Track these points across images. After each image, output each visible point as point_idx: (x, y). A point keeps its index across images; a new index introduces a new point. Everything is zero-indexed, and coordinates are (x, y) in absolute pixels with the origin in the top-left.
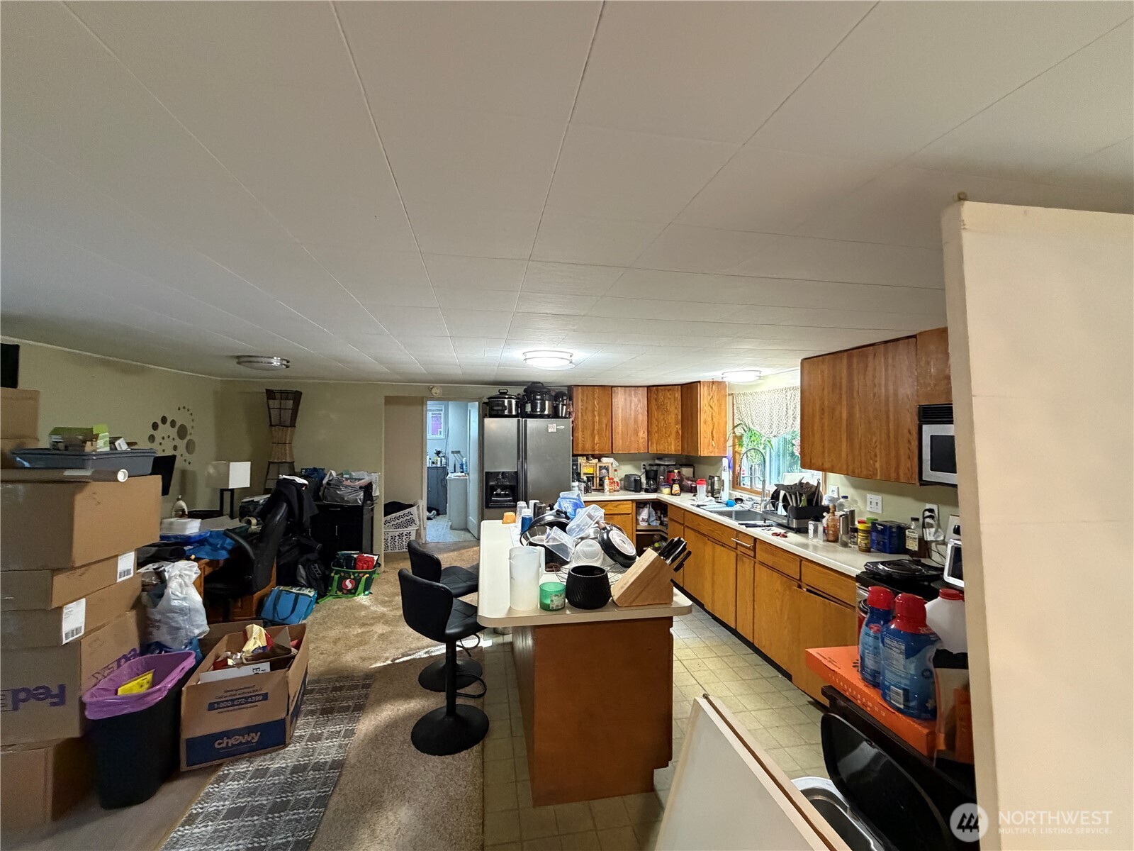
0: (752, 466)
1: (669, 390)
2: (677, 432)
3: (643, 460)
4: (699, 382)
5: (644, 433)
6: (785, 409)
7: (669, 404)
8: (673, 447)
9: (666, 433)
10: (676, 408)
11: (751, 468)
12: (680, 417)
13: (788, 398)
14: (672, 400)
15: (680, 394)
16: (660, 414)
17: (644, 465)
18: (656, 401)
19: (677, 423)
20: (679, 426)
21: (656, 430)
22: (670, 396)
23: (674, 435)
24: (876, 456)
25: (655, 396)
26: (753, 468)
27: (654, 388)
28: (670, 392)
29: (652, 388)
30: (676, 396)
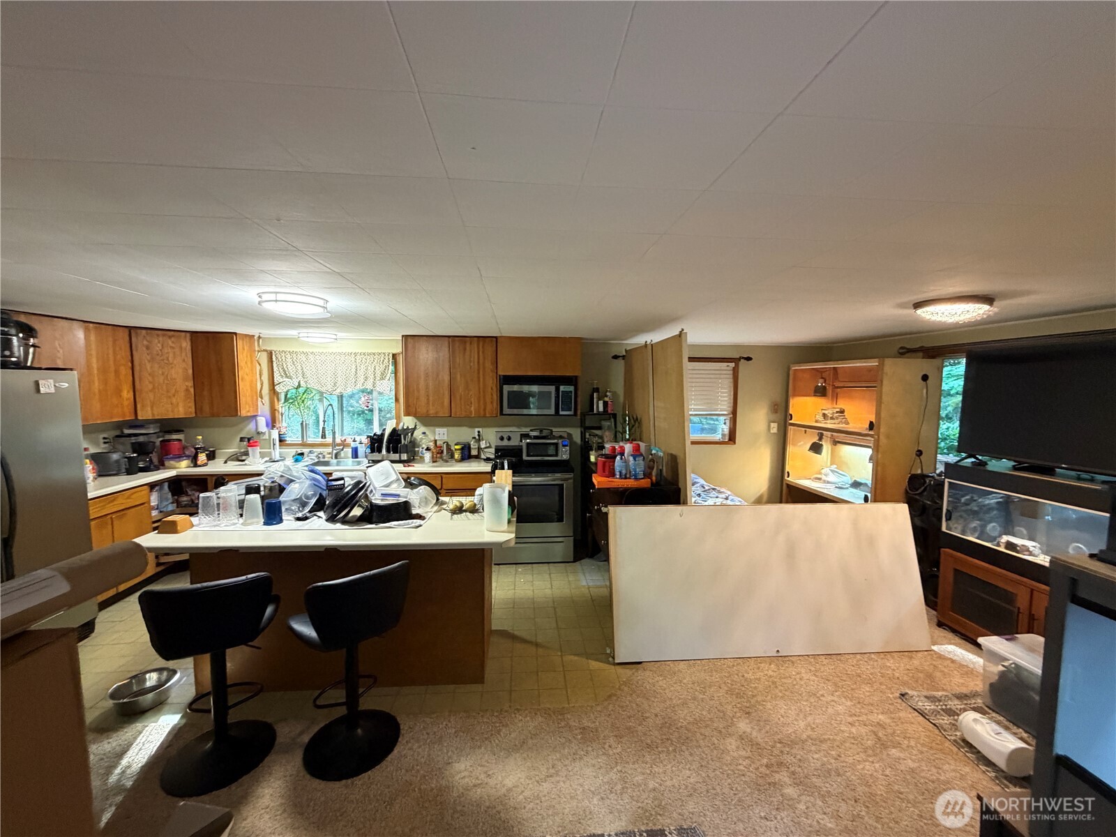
0: (303, 421)
1: (170, 337)
2: (187, 390)
3: (103, 431)
4: (235, 334)
5: (128, 392)
6: (353, 370)
7: (171, 355)
8: (181, 409)
9: (168, 392)
10: (184, 360)
11: (302, 424)
12: (190, 371)
13: (358, 361)
14: (177, 350)
15: (189, 343)
16: (156, 366)
17: (104, 438)
18: (148, 348)
19: (186, 379)
20: (190, 384)
21: (150, 387)
22: (173, 345)
23: (182, 394)
24: (471, 403)
25: (145, 342)
26: (304, 423)
27: (144, 331)
28: (173, 339)
29: (139, 331)
30: (184, 345)
